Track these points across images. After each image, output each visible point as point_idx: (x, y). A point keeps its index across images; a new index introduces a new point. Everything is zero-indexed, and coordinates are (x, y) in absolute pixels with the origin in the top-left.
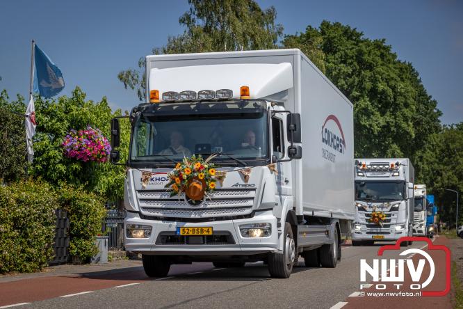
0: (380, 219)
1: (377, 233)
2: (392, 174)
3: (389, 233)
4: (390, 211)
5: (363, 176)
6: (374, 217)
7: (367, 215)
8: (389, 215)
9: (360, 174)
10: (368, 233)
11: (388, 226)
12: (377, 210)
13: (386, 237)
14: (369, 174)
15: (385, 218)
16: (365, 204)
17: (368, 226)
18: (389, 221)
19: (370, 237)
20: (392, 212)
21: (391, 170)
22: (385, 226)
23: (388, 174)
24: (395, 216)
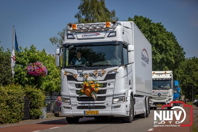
0: (92, 90)
1: (90, 108)
2: (107, 34)
3: (104, 107)
4: (105, 79)
5: (74, 38)
6: (86, 87)
7: (78, 86)
8: (105, 85)
9: (69, 36)
10: (79, 108)
11: (103, 98)
12: (90, 79)
13: (101, 112)
14: (80, 36)
15: (100, 89)
16: (74, 72)
17: (79, 99)
18: (104, 92)
19: (81, 112)
20: (108, 81)
21: (106, 30)
22: (100, 99)
23: (102, 35)
24: (112, 86)
